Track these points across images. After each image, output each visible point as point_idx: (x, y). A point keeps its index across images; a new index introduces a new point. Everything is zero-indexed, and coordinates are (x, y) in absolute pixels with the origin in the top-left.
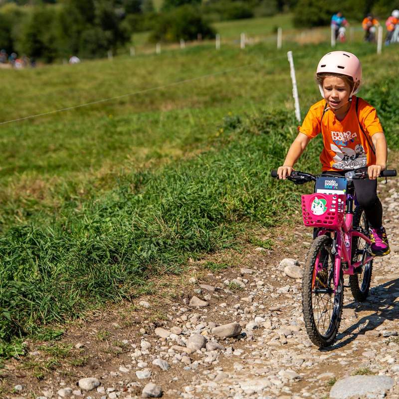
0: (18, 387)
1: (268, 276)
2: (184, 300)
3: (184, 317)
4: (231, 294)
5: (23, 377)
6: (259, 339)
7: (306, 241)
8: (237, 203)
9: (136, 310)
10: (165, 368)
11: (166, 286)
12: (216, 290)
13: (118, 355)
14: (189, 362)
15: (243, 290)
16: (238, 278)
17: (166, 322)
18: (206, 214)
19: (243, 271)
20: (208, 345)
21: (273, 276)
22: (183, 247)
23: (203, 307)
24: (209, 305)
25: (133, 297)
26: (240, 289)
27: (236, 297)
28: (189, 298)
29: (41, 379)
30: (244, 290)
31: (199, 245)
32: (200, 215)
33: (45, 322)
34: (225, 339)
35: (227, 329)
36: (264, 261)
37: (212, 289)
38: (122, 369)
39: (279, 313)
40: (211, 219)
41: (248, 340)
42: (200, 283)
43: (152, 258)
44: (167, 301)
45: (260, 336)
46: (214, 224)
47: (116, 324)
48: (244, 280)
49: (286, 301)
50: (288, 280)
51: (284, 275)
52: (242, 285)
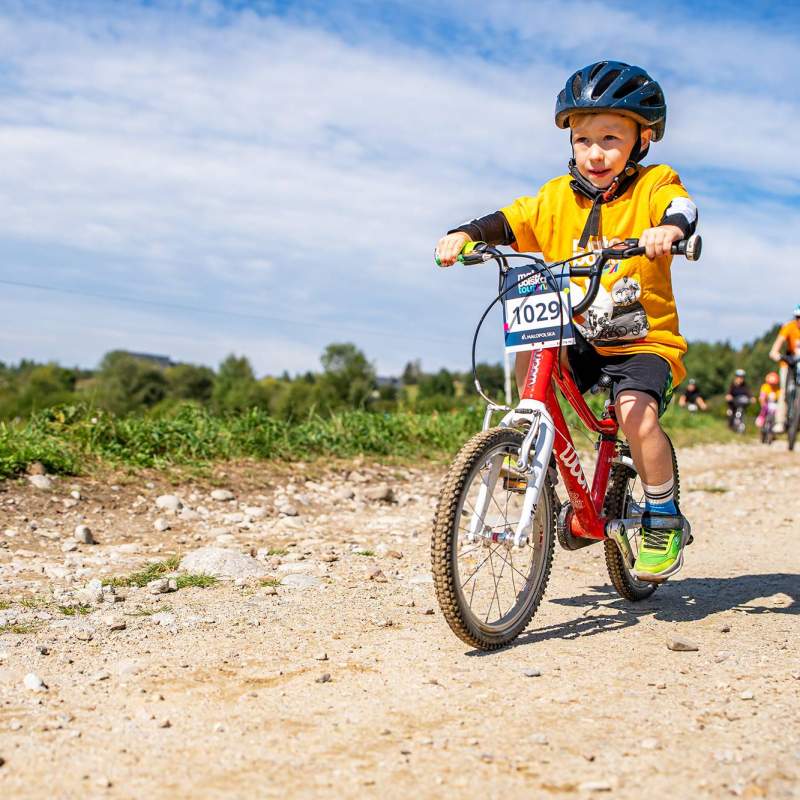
0: (149, 485)
2: (344, 474)
3: (339, 483)
5: (157, 480)
6: (412, 506)
8: (421, 430)
9: (291, 468)
10: (305, 503)
11: (328, 462)
12: (379, 474)
13: (261, 488)
14: (332, 504)
15: (407, 481)
16: (406, 473)
17: (318, 481)
19: (412, 470)
20: (356, 498)
23: (362, 482)
24: (368, 481)
25: (290, 460)
27: (399, 482)
28: (349, 473)
29: (176, 485)
31: (372, 445)
33: (194, 456)
34: (376, 500)
35: (380, 489)
37: (375, 472)
38: (261, 497)
40: (391, 434)
41: (399, 505)
43: (320, 443)
44: (326, 469)
47: (266, 472)
52: (408, 476)
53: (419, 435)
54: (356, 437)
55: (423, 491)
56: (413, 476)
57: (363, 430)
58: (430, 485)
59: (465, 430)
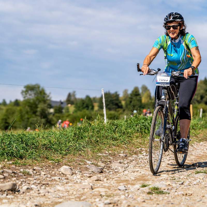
1: (51, 172)
4: (22, 176)
6: (28, 193)
7: (82, 162)
8: (46, 142)
12: (13, 173)
16: (31, 170)
18: (24, 143)
19: (35, 168)
21: (53, 173)
22: (3, 154)
24: (5, 178)
26: (28, 174)
27: (25, 177)
30: (31, 175)
32: (20, 142)
34: (5, 191)
35: (8, 185)
36: (51, 166)
37: (11, 172)
39: (47, 185)
40: (27, 145)
41: (20, 193)
42: (4, 168)
45: (29, 192)
46: (29, 149)
48: (34, 172)
49: (55, 182)
50: (62, 175)
51: (61, 173)
52: (31, 173)
53: (45, 145)
54: (4, 149)
55: (39, 182)
56: (35, 172)
57: (9, 144)
58: (44, 177)
59: (73, 140)
